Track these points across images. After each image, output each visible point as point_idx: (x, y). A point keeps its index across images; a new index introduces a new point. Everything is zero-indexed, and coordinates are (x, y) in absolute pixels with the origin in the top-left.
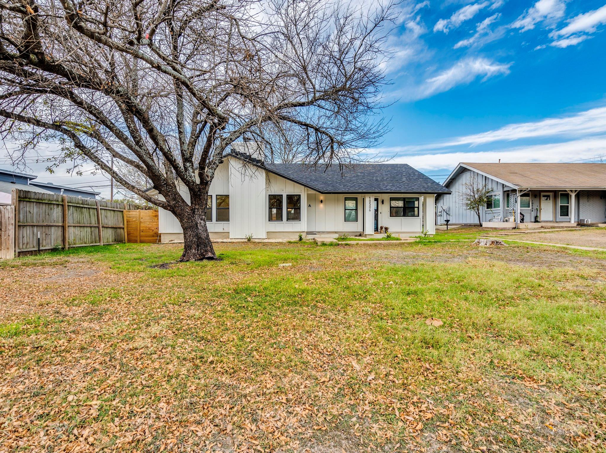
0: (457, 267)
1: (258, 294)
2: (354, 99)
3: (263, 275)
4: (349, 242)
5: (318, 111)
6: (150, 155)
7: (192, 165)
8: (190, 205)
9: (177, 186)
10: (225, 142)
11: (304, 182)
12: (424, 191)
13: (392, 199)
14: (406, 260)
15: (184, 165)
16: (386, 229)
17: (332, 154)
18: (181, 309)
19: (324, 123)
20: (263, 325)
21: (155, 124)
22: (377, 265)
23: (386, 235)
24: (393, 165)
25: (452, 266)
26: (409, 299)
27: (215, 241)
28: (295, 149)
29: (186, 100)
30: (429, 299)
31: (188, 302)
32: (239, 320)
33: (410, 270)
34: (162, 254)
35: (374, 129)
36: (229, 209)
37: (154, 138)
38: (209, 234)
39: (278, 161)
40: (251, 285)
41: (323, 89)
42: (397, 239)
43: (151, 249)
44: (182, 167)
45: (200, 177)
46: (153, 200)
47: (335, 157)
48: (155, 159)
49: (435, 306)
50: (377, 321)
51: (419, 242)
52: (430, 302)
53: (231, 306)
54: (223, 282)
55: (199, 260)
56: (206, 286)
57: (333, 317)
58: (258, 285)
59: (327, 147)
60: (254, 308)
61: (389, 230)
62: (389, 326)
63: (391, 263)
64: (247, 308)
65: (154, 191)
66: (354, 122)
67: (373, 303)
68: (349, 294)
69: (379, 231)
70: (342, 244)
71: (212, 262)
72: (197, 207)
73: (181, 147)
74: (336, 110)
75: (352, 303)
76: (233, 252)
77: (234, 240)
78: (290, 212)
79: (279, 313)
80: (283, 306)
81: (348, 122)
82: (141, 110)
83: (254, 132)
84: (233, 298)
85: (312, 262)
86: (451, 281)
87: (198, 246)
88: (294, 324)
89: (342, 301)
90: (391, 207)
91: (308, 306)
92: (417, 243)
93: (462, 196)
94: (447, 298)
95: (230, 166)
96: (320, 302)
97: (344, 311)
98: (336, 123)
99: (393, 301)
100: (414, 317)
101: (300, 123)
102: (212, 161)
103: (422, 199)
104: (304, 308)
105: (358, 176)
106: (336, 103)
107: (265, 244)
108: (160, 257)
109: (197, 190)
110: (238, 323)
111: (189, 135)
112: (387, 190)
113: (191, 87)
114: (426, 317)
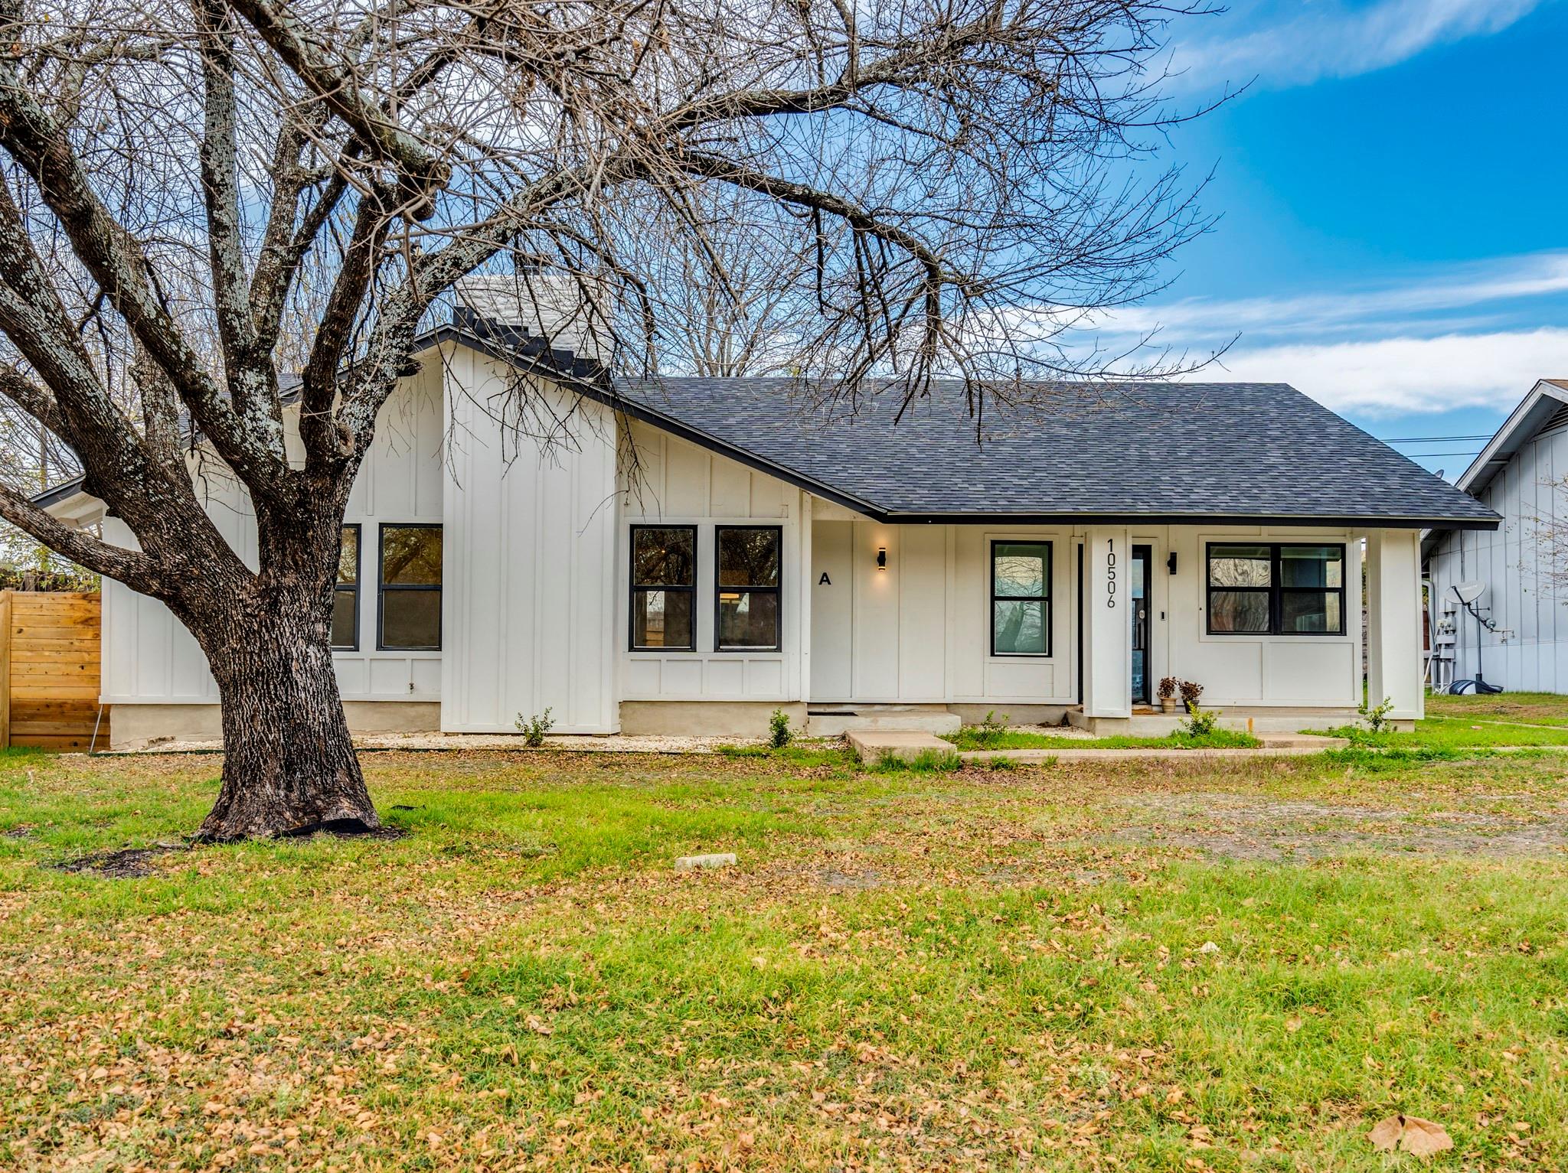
0: (1523, 875)
1: (574, 998)
2: (1036, 80)
3: (600, 907)
4: (1009, 755)
5: (866, 136)
6: (70, 333)
7: (272, 383)
8: (256, 570)
9: (194, 477)
10: (426, 276)
11: (801, 468)
12: (1369, 514)
13: (1214, 550)
14: (1280, 841)
15: (232, 381)
16: (1190, 692)
17: (931, 336)
18: (206, 1070)
19: (894, 191)
20: (599, 1144)
21: (95, 185)
22: (1143, 864)
23: (1189, 719)
24: (1222, 388)
25: (1502, 871)
26: (1293, 1026)
27: (372, 742)
28: (756, 311)
29: (247, 77)
30: (1387, 1026)
31: (242, 1034)
32: (484, 1122)
33: (1299, 889)
34: (117, 806)
35: (1130, 221)
36: (438, 589)
37: (93, 254)
38: (347, 711)
39: (675, 366)
40: (542, 952)
41: (891, 33)
42: (1242, 743)
43: (60, 781)
44: (224, 394)
45: (306, 438)
46: (78, 544)
47: (946, 352)
48: (90, 348)
49: (1416, 1059)
50: (1138, 1129)
51: (1345, 759)
52: (1393, 1040)
53: (446, 1054)
54: (409, 941)
55: (296, 833)
56: (325, 957)
57: (933, 1108)
58: (577, 955)
59: (911, 302)
60: (558, 1063)
61: (1202, 699)
62: (1197, 1154)
63: (1209, 855)
64: (524, 1062)
65: (83, 502)
66: (1036, 187)
67: (1121, 1044)
68: (1006, 1002)
69: (1155, 700)
70: (976, 766)
71: (355, 846)
72: (289, 580)
73: (220, 296)
74: (952, 131)
75: (1024, 1042)
76: (458, 797)
77: (461, 742)
78: (731, 607)
79: (673, 1091)
80: (693, 1053)
81: (1007, 187)
82: (36, 123)
83: (568, 233)
84: (456, 1017)
85: (831, 846)
86: (1493, 942)
87: (289, 767)
88: (748, 1139)
89: (975, 1034)
90: (1210, 589)
91: (812, 1056)
92: (1335, 761)
93: (1552, 536)
94: (1476, 1024)
95: (450, 389)
96: (868, 1039)
97: (985, 1083)
98: (953, 190)
99: (1218, 1035)
100: (1316, 1112)
101: (782, 191)
102: (366, 363)
103: (1358, 549)
104: (797, 1066)
105: (1053, 439)
106: (950, 100)
107: (609, 761)
108: (107, 819)
109: (290, 499)
110: (480, 1135)
111: (255, 241)
112: (1191, 505)
113: (277, 21)
114: (1372, 1114)
